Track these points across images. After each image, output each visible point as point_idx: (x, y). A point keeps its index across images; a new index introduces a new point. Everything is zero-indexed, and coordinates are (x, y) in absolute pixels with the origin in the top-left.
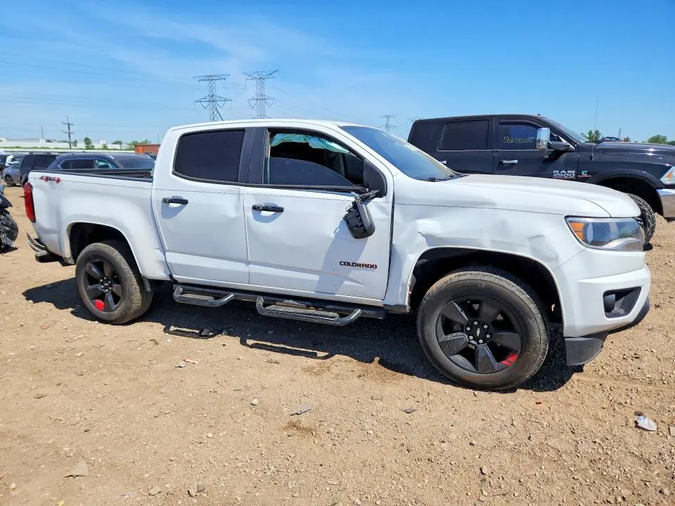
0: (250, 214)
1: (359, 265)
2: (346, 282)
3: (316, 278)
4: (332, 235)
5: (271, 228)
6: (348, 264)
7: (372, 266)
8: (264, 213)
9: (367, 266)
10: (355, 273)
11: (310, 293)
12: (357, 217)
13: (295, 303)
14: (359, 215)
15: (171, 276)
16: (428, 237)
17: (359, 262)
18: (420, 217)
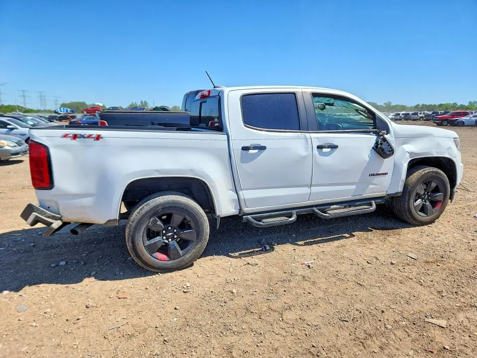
0: (316, 151)
1: (378, 174)
2: (370, 186)
3: (354, 187)
4: (368, 159)
5: (330, 160)
6: (374, 175)
7: (385, 174)
8: (325, 150)
9: (383, 174)
10: (377, 179)
11: (349, 197)
12: (388, 146)
13: (337, 206)
14: (389, 145)
15: (240, 209)
16: (411, 154)
17: (379, 173)
18: (404, 144)
